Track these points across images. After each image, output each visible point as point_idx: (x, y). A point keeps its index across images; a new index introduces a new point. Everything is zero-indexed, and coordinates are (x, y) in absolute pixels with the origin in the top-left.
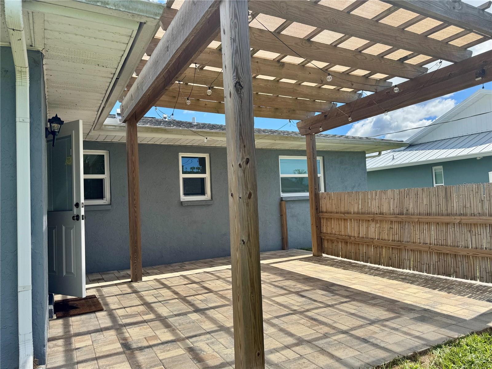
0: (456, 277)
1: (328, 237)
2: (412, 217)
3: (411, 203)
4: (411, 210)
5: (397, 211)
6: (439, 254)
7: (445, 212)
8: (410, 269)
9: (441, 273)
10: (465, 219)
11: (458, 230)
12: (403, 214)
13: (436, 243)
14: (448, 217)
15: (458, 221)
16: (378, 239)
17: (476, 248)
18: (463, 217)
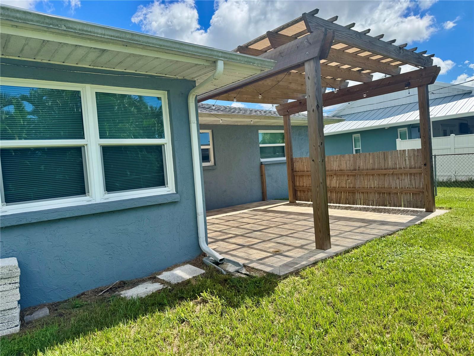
0: (390, 206)
1: (301, 189)
2: (362, 171)
3: (362, 163)
4: (361, 167)
5: (352, 168)
6: (379, 193)
7: (383, 167)
8: (361, 204)
9: (381, 205)
10: (396, 171)
11: (391, 178)
12: (356, 170)
13: (378, 187)
14: (385, 171)
15: (392, 172)
16: (338, 187)
17: (402, 188)
18: (394, 170)
